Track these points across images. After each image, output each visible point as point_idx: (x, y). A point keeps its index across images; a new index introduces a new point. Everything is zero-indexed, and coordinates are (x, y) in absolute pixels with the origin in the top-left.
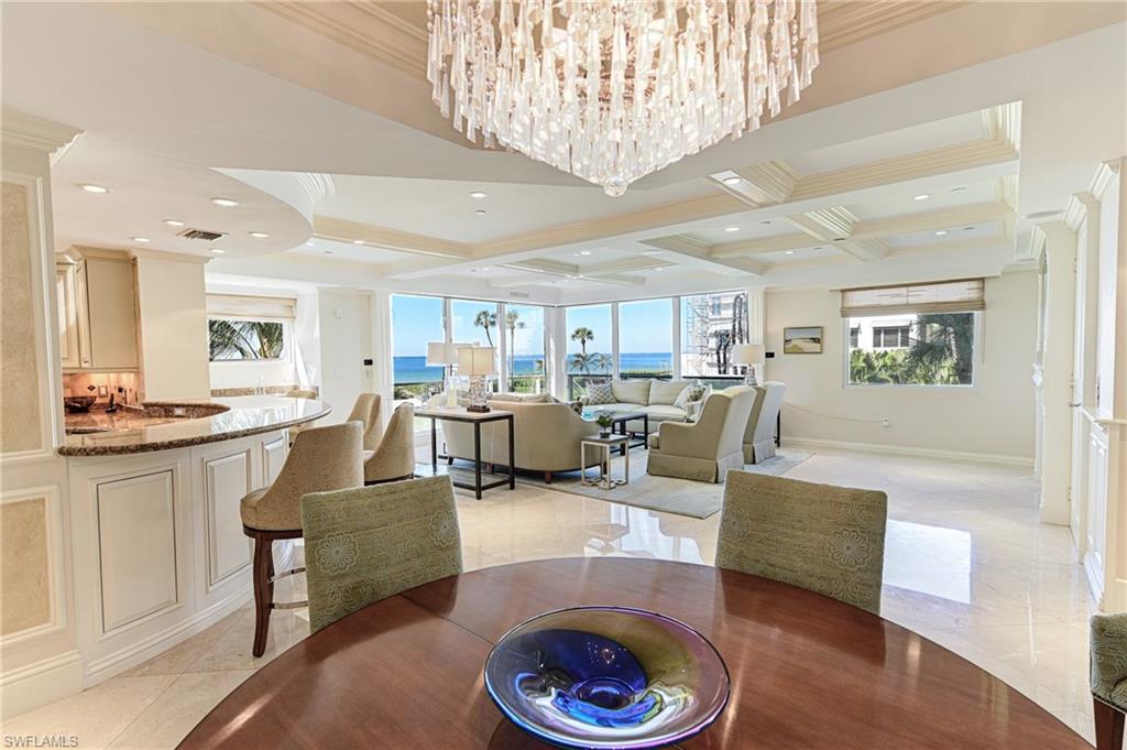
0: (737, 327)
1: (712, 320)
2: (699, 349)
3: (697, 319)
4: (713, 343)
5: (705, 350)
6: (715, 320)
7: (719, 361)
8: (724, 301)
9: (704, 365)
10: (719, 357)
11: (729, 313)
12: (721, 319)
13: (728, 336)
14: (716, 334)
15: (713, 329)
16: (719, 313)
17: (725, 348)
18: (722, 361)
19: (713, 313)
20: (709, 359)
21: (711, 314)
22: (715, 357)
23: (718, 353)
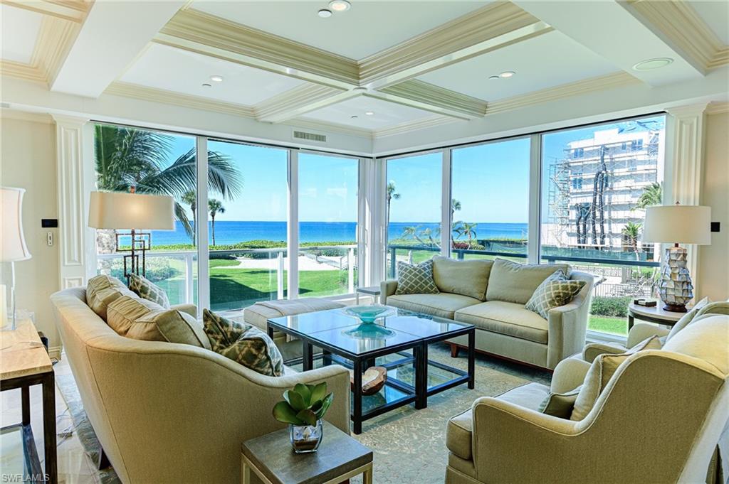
0: (598, 200)
1: (573, 194)
2: (559, 220)
3: (558, 192)
4: (574, 215)
5: (565, 221)
6: (577, 193)
7: (578, 231)
8: (585, 176)
9: (564, 234)
10: (579, 228)
11: (590, 187)
12: (582, 193)
13: (588, 208)
14: (577, 207)
15: (574, 202)
16: (580, 187)
17: (586, 219)
18: (582, 231)
19: (575, 187)
20: (569, 230)
21: (572, 188)
22: (575, 228)
23: (578, 224)
